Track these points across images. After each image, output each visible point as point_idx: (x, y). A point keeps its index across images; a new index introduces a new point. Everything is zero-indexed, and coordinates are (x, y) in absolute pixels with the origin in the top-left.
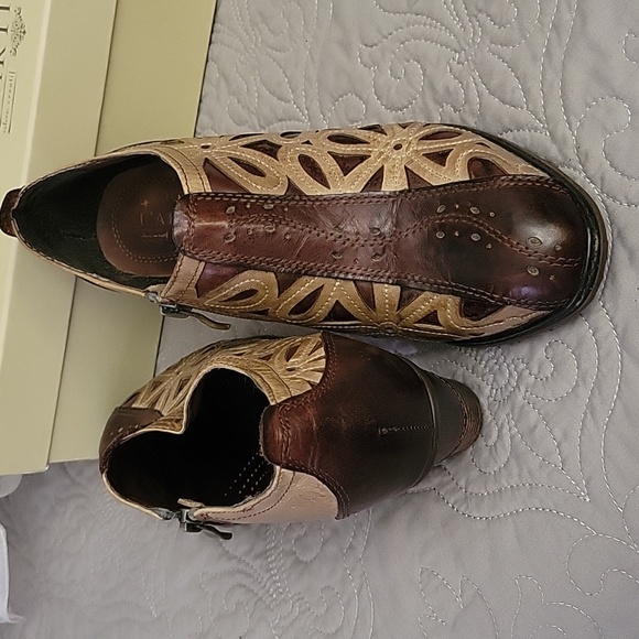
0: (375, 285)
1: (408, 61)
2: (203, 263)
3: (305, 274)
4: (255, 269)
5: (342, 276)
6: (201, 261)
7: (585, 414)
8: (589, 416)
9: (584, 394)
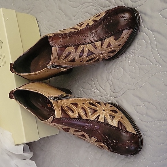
0: (95, 43)
1: (84, 14)
2: (58, 48)
3: (80, 45)
4: (69, 46)
5: (88, 43)
6: (57, 47)
7: (152, 50)
8: (152, 49)
9: (149, 46)
